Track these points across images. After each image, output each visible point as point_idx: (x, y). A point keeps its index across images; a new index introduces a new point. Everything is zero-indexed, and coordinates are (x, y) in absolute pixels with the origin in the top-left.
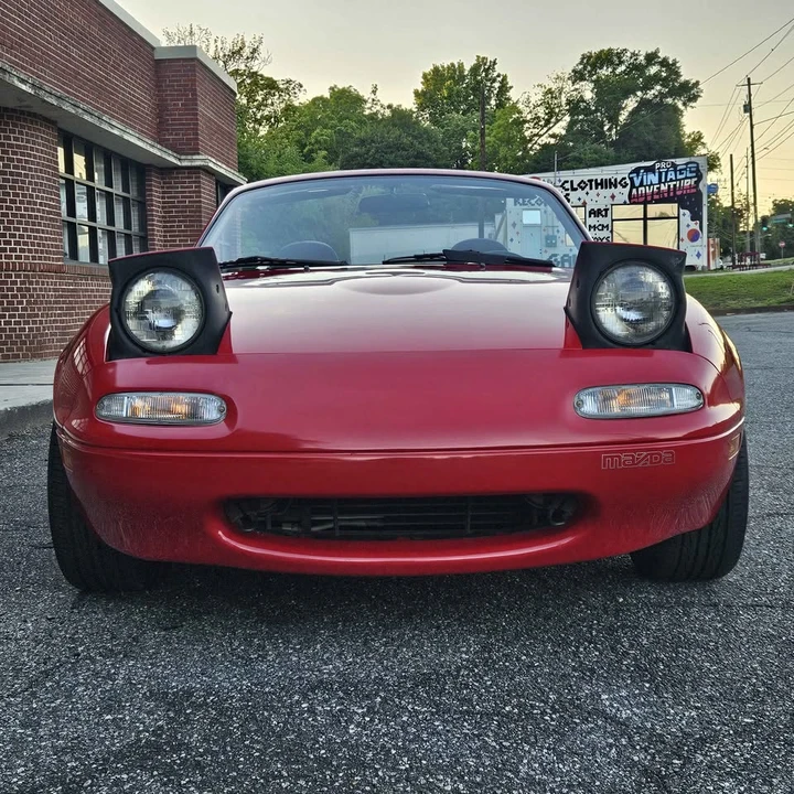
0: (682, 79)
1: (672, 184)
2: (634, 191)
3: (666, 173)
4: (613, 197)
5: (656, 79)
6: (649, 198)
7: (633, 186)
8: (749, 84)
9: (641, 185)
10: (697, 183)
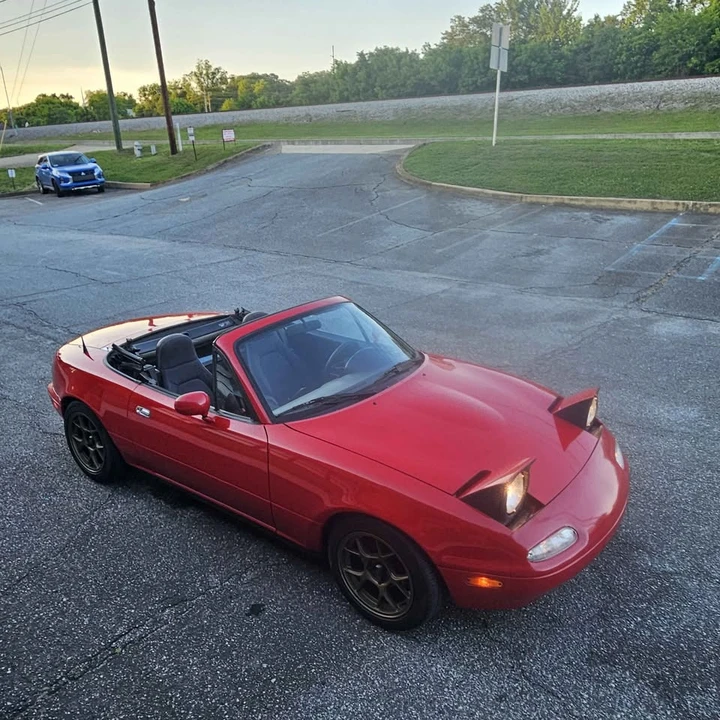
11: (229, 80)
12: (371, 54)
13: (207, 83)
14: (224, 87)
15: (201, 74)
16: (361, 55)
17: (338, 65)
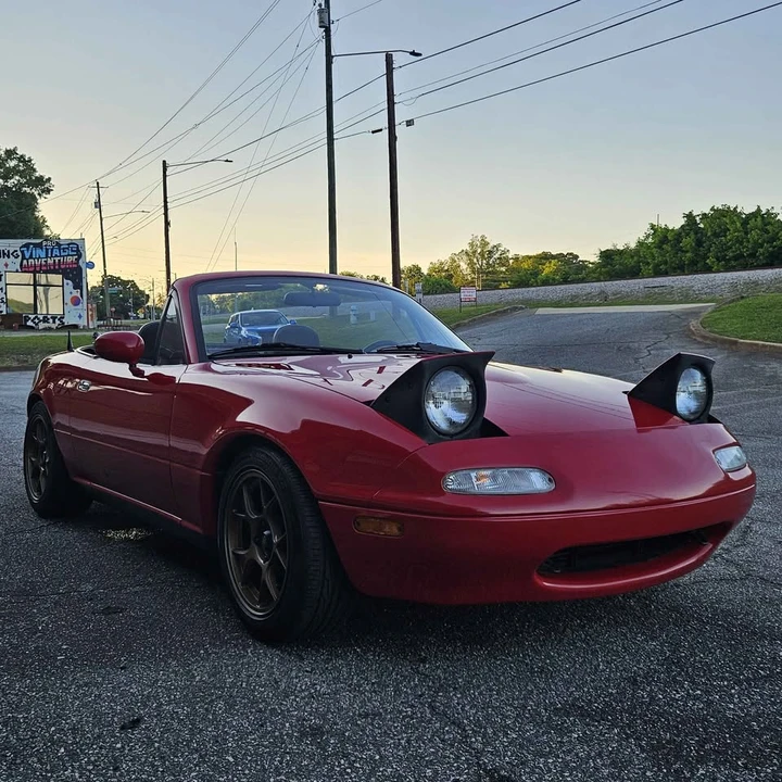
0: (37, 174)
1: (57, 259)
2: (25, 262)
3: (52, 250)
4: (6, 265)
5: (15, 171)
6: (38, 269)
7: (24, 258)
8: (98, 187)
9: (31, 257)
10: (77, 260)
11: (511, 261)
12: (705, 216)
13: (479, 263)
14: (503, 269)
15: (475, 252)
16: (690, 217)
17: (655, 231)
